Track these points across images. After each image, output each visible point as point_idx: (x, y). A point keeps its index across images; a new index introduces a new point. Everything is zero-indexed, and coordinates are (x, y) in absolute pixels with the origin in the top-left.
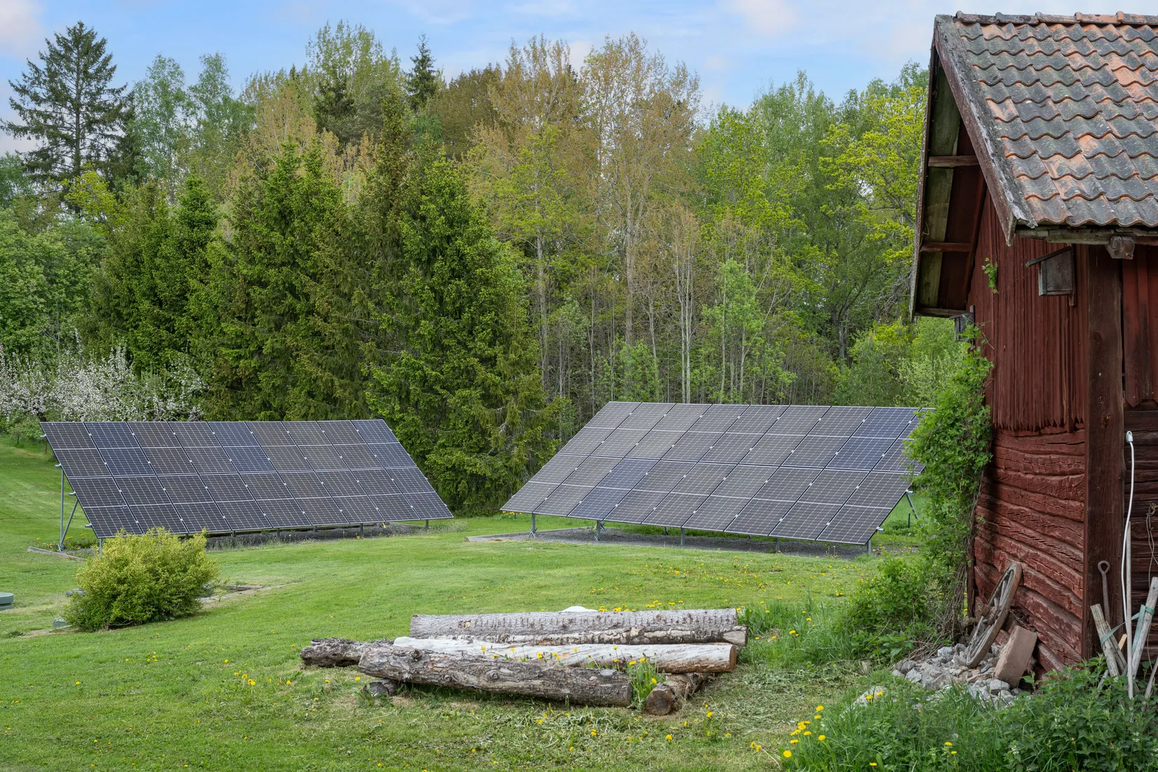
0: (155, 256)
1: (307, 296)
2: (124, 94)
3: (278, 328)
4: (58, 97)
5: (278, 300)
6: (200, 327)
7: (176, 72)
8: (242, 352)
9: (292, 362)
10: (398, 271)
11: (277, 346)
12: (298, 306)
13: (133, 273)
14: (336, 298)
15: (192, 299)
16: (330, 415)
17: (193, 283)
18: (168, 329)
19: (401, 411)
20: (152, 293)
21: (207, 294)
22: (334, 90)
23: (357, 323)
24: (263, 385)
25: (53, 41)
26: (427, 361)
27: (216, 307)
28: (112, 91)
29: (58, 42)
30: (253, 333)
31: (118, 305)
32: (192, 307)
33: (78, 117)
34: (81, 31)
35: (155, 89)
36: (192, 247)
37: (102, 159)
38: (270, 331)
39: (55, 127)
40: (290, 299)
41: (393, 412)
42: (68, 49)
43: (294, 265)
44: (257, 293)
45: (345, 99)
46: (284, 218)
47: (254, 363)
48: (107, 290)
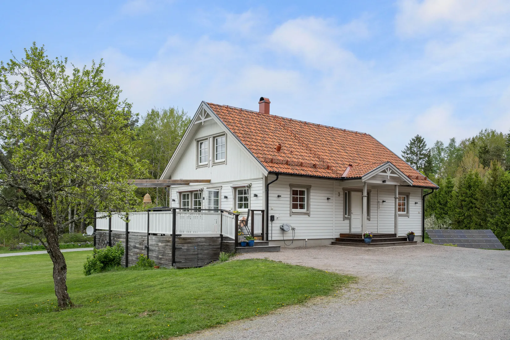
0: (440, 194)
1: (475, 204)
2: (428, 150)
3: (468, 210)
4: (412, 153)
5: (468, 204)
6: (450, 210)
7: (442, 144)
8: (460, 215)
9: (472, 218)
10: (496, 198)
11: (468, 214)
12: (473, 206)
13: (435, 198)
14: (481, 205)
15: (448, 204)
16: (480, 229)
17: (449, 200)
18: (443, 210)
19: (496, 228)
20: (439, 202)
21: (452, 203)
22: (484, 147)
23: (486, 210)
24: (465, 222)
25: (411, 140)
26: (503, 218)
27: (454, 205)
28: (425, 150)
29: (413, 140)
30: (463, 211)
31: (432, 205)
32: (448, 205)
33: (417, 157)
34: (418, 137)
35: (436, 148)
36: (449, 192)
37: (423, 167)
38: (467, 211)
39: (412, 160)
40: (471, 204)
41: (494, 228)
42: (415, 141)
43: (472, 197)
44: (463, 203)
45: (487, 149)
46: (469, 187)
47: (463, 218)
48: (429, 202)
